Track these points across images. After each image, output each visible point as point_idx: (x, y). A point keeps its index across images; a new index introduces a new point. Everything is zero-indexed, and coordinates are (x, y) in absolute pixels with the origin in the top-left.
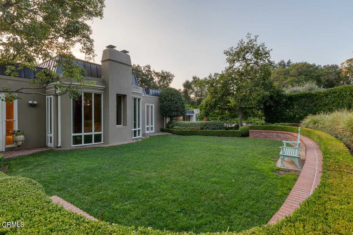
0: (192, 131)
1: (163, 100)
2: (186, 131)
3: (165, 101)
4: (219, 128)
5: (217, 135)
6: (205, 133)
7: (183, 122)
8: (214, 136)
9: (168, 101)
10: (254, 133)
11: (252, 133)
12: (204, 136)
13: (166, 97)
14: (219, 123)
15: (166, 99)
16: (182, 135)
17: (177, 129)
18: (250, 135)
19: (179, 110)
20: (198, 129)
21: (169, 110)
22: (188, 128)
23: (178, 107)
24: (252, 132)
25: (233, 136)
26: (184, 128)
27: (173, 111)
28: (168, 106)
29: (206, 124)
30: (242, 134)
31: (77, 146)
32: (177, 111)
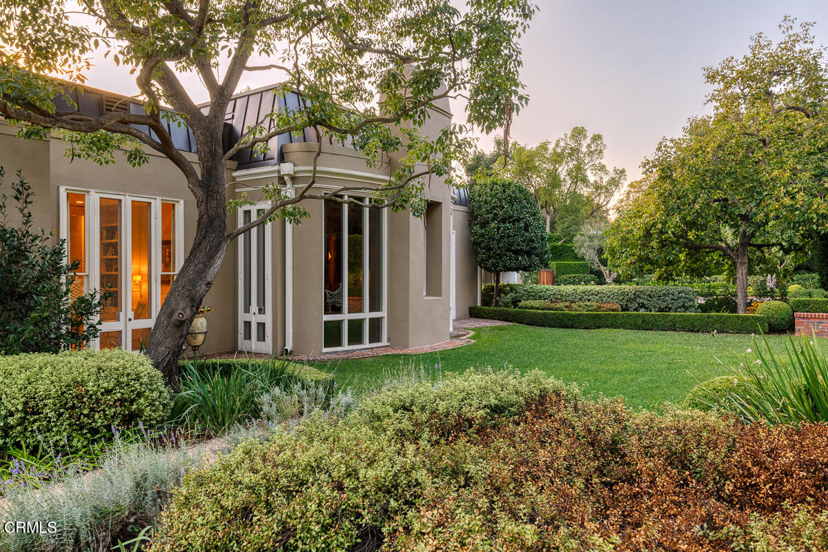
0: (598, 315)
1: (485, 216)
2: (578, 314)
3: (493, 219)
4: (680, 307)
5: (683, 329)
6: (643, 321)
7: (551, 287)
8: (675, 330)
9: (504, 221)
10: (811, 320)
11: (805, 320)
12: (639, 329)
13: (494, 208)
14: (683, 292)
15: (496, 214)
16: (563, 327)
17: (538, 309)
18: (797, 327)
19: (535, 248)
20: (614, 310)
21: (508, 250)
22: (580, 306)
23: (533, 241)
24: (804, 318)
25: (739, 332)
26: (566, 307)
27: (517, 252)
28: (502, 237)
29: (637, 295)
30: (769, 325)
31: (334, 352)
32: (529, 253)
